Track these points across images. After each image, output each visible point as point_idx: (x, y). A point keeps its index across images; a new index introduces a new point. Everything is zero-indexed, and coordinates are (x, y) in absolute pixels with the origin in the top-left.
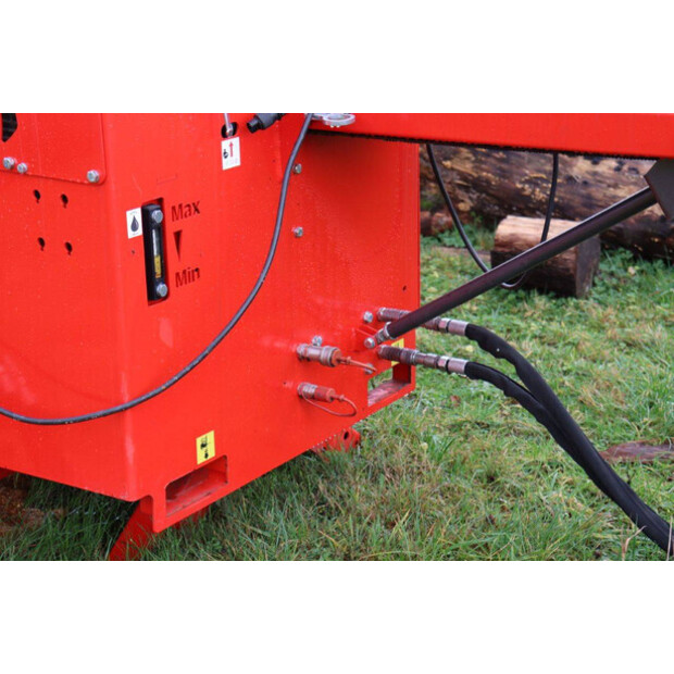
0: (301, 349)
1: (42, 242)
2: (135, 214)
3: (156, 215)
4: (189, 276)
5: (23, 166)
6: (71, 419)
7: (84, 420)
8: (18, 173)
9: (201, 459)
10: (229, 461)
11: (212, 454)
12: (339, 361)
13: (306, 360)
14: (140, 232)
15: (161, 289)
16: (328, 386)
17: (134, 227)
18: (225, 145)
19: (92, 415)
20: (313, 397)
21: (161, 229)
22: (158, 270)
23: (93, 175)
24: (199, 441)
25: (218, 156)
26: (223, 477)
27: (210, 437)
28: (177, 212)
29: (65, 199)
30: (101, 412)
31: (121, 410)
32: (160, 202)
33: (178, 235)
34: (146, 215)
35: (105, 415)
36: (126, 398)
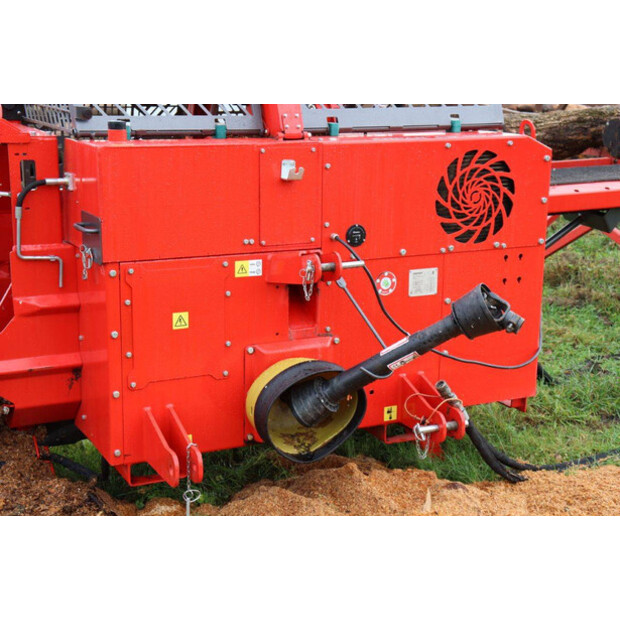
1: (504, 281)
5: (504, 245)
8: (501, 249)
23: (542, 241)
29: (521, 256)
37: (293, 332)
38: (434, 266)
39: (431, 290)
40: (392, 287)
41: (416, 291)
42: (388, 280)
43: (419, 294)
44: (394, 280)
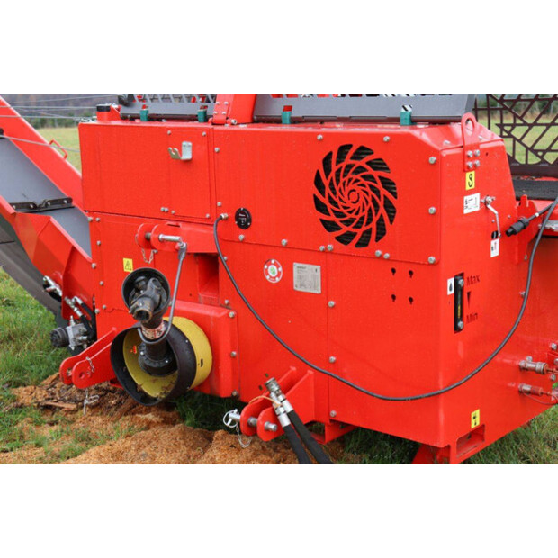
0: (522, 364)
1: (394, 297)
2: (451, 281)
3: (461, 282)
4: (473, 317)
5: (387, 255)
6: (410, 398)
7: (417, 399)
8: (384, 259)
9: (473, 426)
10: (486, 428)
11: (478, 423)
12: (547, 371)
13: (525, 369)
14: (453, 291)
15: (460, 324)
16: (540, 386)
17: (451, 289)
18: (493, 243)
19: (421, 396)
20: (529, 392)
21: (462, 289)
22: (459, 314)
23: (432, 259)
24: (473, 415)
25: (489, 249)
26: (482, 438)
27: (477, 413)
28: (470, 281)
29: (411, 273)
30: (427, 395)
31: (439, 394)
32: (462, 275)
33: (469, 293)
34: (456, 281)
35: (430, 396)
36: (441, 387)
37: (202, 296)
38: (317, 264)
39: (315, 288)
40: (278, 276)
41: (301, 286)
42: (275, 268)
43: (302, 289)
44: (280, 269)
